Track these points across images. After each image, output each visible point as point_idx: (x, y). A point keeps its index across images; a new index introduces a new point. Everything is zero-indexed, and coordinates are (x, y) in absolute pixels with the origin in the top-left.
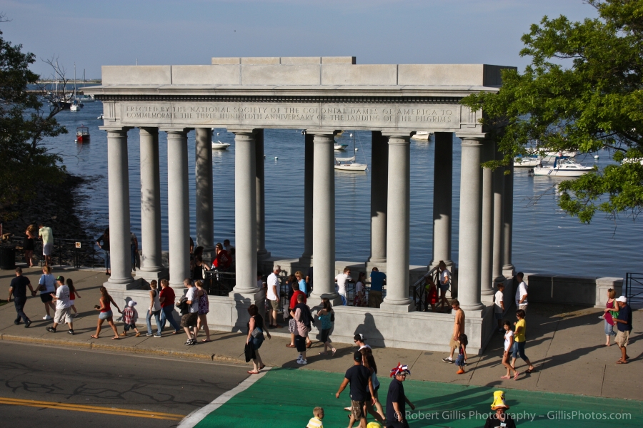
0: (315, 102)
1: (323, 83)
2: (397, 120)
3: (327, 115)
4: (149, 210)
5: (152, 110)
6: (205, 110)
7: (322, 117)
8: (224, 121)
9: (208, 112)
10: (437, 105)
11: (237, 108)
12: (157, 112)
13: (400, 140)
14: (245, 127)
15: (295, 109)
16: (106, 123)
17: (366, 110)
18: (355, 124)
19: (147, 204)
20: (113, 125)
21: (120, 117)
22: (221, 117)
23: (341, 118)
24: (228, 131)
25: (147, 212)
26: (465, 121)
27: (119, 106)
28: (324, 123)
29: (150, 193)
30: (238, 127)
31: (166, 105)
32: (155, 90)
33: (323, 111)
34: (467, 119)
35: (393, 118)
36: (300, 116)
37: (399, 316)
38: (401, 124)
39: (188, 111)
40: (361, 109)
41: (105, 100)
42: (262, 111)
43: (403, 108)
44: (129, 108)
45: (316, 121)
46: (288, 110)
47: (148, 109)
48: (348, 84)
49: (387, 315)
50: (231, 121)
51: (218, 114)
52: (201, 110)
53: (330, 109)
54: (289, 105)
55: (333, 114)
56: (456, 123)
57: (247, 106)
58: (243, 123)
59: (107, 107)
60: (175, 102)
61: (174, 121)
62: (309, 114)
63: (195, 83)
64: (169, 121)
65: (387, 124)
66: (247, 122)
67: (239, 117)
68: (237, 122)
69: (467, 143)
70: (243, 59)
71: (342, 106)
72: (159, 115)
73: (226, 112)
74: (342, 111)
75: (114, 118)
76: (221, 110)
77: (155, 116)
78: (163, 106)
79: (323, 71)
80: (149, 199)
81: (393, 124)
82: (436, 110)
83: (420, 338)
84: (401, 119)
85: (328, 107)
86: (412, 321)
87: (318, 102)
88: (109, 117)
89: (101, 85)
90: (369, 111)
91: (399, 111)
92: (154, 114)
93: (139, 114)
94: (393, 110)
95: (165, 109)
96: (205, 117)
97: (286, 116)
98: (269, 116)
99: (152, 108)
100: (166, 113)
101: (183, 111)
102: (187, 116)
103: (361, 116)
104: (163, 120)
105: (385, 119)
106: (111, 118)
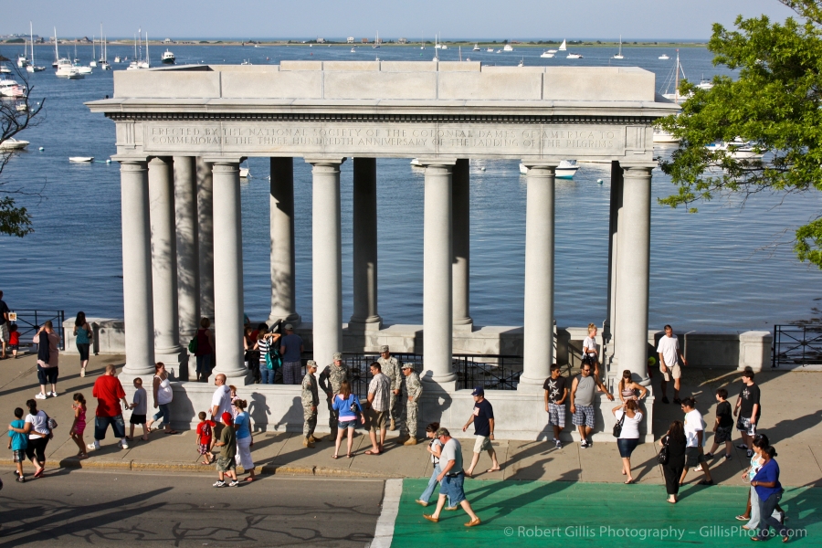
0: (430, 122)
1: (441, 96)
2: (541, 145)
3: (445, 139)
4: (165, 267)
5: (191, 132)
6: (271, 132)
7: (439, 142)
8: (299, 148)
9: (276, 136)
10: (595, 126)
11: (318, 130)
12: (199, 136)
13: (544, 171)
14: (329, 156)
15: (401, 131)
16: (120, 151)
17: (499, 132)
18: (484, 151)
19: (162, 260)
20: (132, 153)
21: (141, 143)
22: (295, 142)
23: (465, 143)
24: (306, 161)
25: (163, 270)
26: (631, 146)
27: (141, 127)
28: (442, 150)
29: (167, 244)
30: (319, 156)
31: (213, 125)
32: (201, 106)
33: (441, 133)
34: (634, 143)
35: (537, 142)
36: (408, 141)
38: (547, 151)
39: (246, 135)
40: (493, 131)
41: (120, 119)
42: (354, 134)
43: (549, 129)
44: (156, 131)
45: (431, 147)
46: (391, 133)
47: (185, 132)
48: (475, 98)
49: (530, 399)
50: (309, 148)
51: (289, 138)
52: (265, 133)
53: (450, 131)
54: (393, 125)
55: (454, 137)
56: (618, 149)
57: (332, 127)
58: (327, 150)
59: (122, 129)
60: (226, 122)
61: (225, 148)
62: (420, 137)
63: (256, 96)
64: (217, 148)
65: (528, 150)
66: (332, 148)
67: (321, 142)
68: (318, 148)
69: (633, 175)
70: (326, 63)
71: (466, 128)
72: (202, 140)
73: (302, 136)
74: (467, 134)
75: (133, 143)
76: (294, 132)
77: (196, 141)
78: (208, 127)
79: (441, 82)
80: (166, 253)
81: (536, 151)
82: (594, 132)
84: (546, 143)
85: (446, 128)
87: (435, 122)
88: (125, 143)
89: (112, 97)
90: (504, 134)
91: (544, 134)
92: (194, 139)
93: (171, 139)
94: (535, 133)
95: (211, 132)
96: (271, 142)
97: (388, 140)
98: (364, 140)
99: (192, 130)
100: (212, 137)
101: (237, 134)
102: (244, 142)
103: (493, 141)
104: (208, 147)
105: (526, 144)
106: (129, 144)
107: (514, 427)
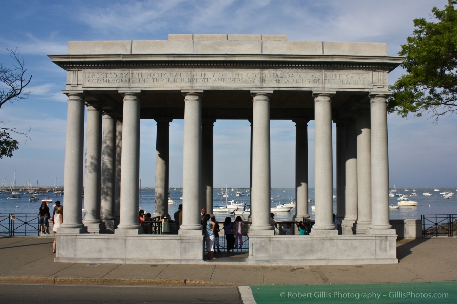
0: (257, 68)
1: (263, 53)
2: (324, 82)
3: (267, 79)
5: (112, 76)
6: (160, 75)
7: (262, 80)
8: (178, 85)
9: (163, 77)
10: (355, 71)
11: (189, 73)
12: (117, 78)
13: (326, 97)
14: (195, 89)
15: (240, 73)
16: (68, 88)
17: (298, 74)
18: (290, 85)
20: (75, 88)
21: (81, 83)
22: (175, 81)
23: (278, 81)
26: (376, 83)
27: (82, 73)
28: (264, 85)
29: (92, 158)
31: (125, 72)
33: (264, 75)
34: (377, 81)
35: (321, 80)
36: (244, 80)
37: (331, 239)
38: (327, 85)
39: (145, 77)
40: (295, 74)
41: (69, 68)
42: (211, 76)
43: (328, 73)
44: (91, 75)
45: (258, 83)
46: (234, 75)
47: (108, 75)
50: (183, 84)
51: (172, 79)
52: (157, 75)
53: (270, 74)
54: (235, 70)
55: (272, 77)
56: (369, 85)
58: (194, 85)
59: (70, 75)
60: (133, 70)
61: (132, 85)
62: (251, 77)
64: (127, 85)
65: (316, 85)
66: (198, 84)
67: (190, 81)
68: (189, 84)
69: (377, 100)
70: (195, 35)
71: (279, 72)
72: (118, 81)
73: (179, 77)
74: (279, 75)
75: (76, 83)
76: (175, 75)
77: (115, 81)
78: (122, 72)
79: (264, 45)
80: (92, 163)
81: (321, 86)
82: (354, 75)
83: (348, 256)
84: (327, 81)
85: (267, 72)
86: (342, 241)
87: (260, 68)
88: (71, 83)
90: (301, 76)
91: (325, 76)
92: (113, 80)
93: (99, 80)
94: (320, 75)
95: (124, 75)
96: (160, 81)
97: (231, 79)
98: (217, 79)
99: (113, 74)
100: (124, 79)
101: (140, 77)
102: (143, 81)
103: (295, 80)
104: (122, 85)
105: (315, 81)
106: (74, 83)
107: (311, 257)
